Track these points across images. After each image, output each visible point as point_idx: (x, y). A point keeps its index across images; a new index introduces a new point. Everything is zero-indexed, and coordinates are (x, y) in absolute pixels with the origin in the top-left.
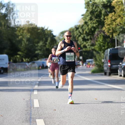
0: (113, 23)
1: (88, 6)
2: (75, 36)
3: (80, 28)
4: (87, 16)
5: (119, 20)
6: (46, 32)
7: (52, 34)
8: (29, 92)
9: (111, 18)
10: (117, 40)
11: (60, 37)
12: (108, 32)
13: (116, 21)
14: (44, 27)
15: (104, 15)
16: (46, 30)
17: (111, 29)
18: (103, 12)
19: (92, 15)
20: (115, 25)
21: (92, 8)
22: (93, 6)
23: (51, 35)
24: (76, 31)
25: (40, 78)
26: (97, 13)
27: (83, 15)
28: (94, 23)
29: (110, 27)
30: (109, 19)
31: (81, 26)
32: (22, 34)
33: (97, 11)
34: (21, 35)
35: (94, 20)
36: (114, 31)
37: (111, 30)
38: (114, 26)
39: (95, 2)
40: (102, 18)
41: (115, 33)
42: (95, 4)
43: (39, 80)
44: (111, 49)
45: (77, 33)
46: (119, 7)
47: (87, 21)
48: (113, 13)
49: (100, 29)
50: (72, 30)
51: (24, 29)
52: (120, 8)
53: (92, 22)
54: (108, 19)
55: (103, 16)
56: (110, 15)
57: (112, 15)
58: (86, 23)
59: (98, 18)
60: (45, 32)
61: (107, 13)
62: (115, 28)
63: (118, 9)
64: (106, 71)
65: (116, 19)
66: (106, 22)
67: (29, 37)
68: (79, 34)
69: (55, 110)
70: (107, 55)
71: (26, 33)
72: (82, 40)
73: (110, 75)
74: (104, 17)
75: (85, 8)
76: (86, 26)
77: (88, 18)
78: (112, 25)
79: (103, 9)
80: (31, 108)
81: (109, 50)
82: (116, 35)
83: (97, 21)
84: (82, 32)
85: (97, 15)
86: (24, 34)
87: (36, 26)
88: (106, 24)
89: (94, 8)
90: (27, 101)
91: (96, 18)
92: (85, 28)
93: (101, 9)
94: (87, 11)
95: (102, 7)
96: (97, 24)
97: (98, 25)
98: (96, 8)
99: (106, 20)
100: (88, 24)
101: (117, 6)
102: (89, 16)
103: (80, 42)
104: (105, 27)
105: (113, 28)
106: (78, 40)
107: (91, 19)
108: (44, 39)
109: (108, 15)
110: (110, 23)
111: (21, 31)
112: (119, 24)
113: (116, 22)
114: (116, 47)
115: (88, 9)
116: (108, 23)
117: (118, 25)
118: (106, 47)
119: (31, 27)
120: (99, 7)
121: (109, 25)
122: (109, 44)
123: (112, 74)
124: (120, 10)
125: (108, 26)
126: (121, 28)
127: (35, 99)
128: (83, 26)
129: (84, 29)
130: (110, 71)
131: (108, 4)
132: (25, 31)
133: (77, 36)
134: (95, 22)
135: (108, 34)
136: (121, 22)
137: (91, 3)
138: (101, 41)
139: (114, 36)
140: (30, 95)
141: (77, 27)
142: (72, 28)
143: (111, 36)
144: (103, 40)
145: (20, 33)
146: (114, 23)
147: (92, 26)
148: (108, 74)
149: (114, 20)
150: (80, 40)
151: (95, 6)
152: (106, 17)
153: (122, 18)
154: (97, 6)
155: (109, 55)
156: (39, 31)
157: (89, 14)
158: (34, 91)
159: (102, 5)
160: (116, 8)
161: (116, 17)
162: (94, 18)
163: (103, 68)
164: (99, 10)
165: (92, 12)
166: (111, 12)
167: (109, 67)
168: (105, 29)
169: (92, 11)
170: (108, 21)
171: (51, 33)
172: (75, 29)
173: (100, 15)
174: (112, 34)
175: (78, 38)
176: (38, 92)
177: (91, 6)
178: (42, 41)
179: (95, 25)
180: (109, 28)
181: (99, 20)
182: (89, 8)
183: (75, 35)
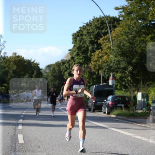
0: (99, 60)
1: (76, 41)
2: (61, 71)
3: (66, 63)
4: (74, 51)
5: (105, 57)
6: (33, 65)
7: (39, 67)
8: (13, 126)
9: (98, 54)
10: (103, 77)
11: (46, 70)
12: (94, 69)
13: (103, 58)
14: (31, 60)
15: (90, 51)
16: (33, 62)
17: (97, 65)
18: (90, 48)
19: (79, 50)
20: (102, 62)
21: (80, 44)
22: (81, 42)
23: (37, 68)
24: (62, 65)
25: (25, 112)
26: (84, 48)
27: (70, 50)
28: (80, 59)
29: (97, 64)
30: (96, 56)
31: (67, 61)
32: (8, 65)
33: (84, 47)
34: (7, 67)
35: (81, 56)
36: (100, 68)
37: (98, 67)
38: (100, 63)
39: (82, 38)
40: (88, 54)
41: (101, 70)
42: (83, 40)
43: (24, 114)
44: (96, 86)
45: (63, 67)
46: (107, 44)
47: (74, 56)
48: (100, 50)
49: (86, 65)
50: (59, 64)
51: (10, 60)
52: (107, 46)
53: (79, 58)
54: (94, 55)
55: (89, 53)
56: (97, 52)
57: (99, 52)
58: (72, 58)
59: (85, 54)
60: (31, 65)
61: (94, 49)
62: (101, 65)
63: (105, 46)
64: (90, 108)
65: (103, 56)
66: (92, 58)
67: (15, 69)
68: (65, 69)
69: (39, 147)
70: (93, 91)
71: (12, 65)
72: (68, 75)
73: (94, 111)
74: (91, 53)
75: (73, 43)
76: (73, 61)
77: (75, 53)
78: (98, 61)
79: (90, 45)
80: (15, 144)
81: (94, 86)
82: (102, 72)
83: (83, 57)
84: (68, 67)
85: (83, 50)
86: (11, 65)
87: (23, 58)
88: (92, 60)
89: (81, 44)
90: (12, 136)
91: (83, 53)
92: (72, 63)
93: (88, 45)
94: (75, 46)
95: (89, 44)
96: (83, 60)
97: (85, 61)
98: (83, 44)
99: (92, 57)
100: (74, 59)
101: (105, 44)
102: (76, 52)
103: (66, 77)
104: (92, 64)
105: (99, 65)
106: (64, 75)
107: (78, 55)
108: (30, 71)
109: (94, 52)
110: (96, 59)
111: (8, 63)
112: (106, 62)
113: (102, 60)
114: (101, 84)
115: (75, 45)
116: (95, 60)
117: (104, 62)
118: (91, 84)
119: (17, 59)
120: (86, 43)
121: (95, 61)
122: (95, 80)
123: (96, 110)
124: (107, 47)
125: (94, 63)
126: (107, 65)
127: (20, 134)
128: (69, 61)
129: (70, 64)
130: (94, 108)
131: (96, 41)
132: (12, 63)
133: (64, 71)
134: (81, 57)
135: (94, 71)
136: (108, 60)
137: (78, 38)
138: (87, 77)
139: (100, 73)
140: (15, 129)
141: (64, 61)
142: (58, 62)
143: (97, 73)
144: (89, 77)
145: (7, 65)
146: (101, 60)
147: (78, 61)
148: (92, 110)
149: (101, 57)
150: (66, 75)
151: (82, 42)
152: (92, 54)
153: (109, 55)
154: (84, 42)
155: (94, 91)
156: (26, 64)
157: (76, 50)
158: (19, 125)
159: (89, 41)
160: (103, 45)
161: (103, 54)
162: (81, 54)
163: (88, 104)
164: (86, 46)
165: (79, 48)
166: (98, 49)
167: (94, 103)
168: (92, 65)
169: (79, 46)
170: (95, 57)
171: (37, 66)
172: (62, 64)
173: (87, 51)
174: (98, 70)
175: (64, 72)
176: (23, 126)
177: (79, 41)
178: (28, 74)
179: (81, 61)
180: (95, 64)
181: (86, 56)
182: (77, 43)
183: (62, 69)
